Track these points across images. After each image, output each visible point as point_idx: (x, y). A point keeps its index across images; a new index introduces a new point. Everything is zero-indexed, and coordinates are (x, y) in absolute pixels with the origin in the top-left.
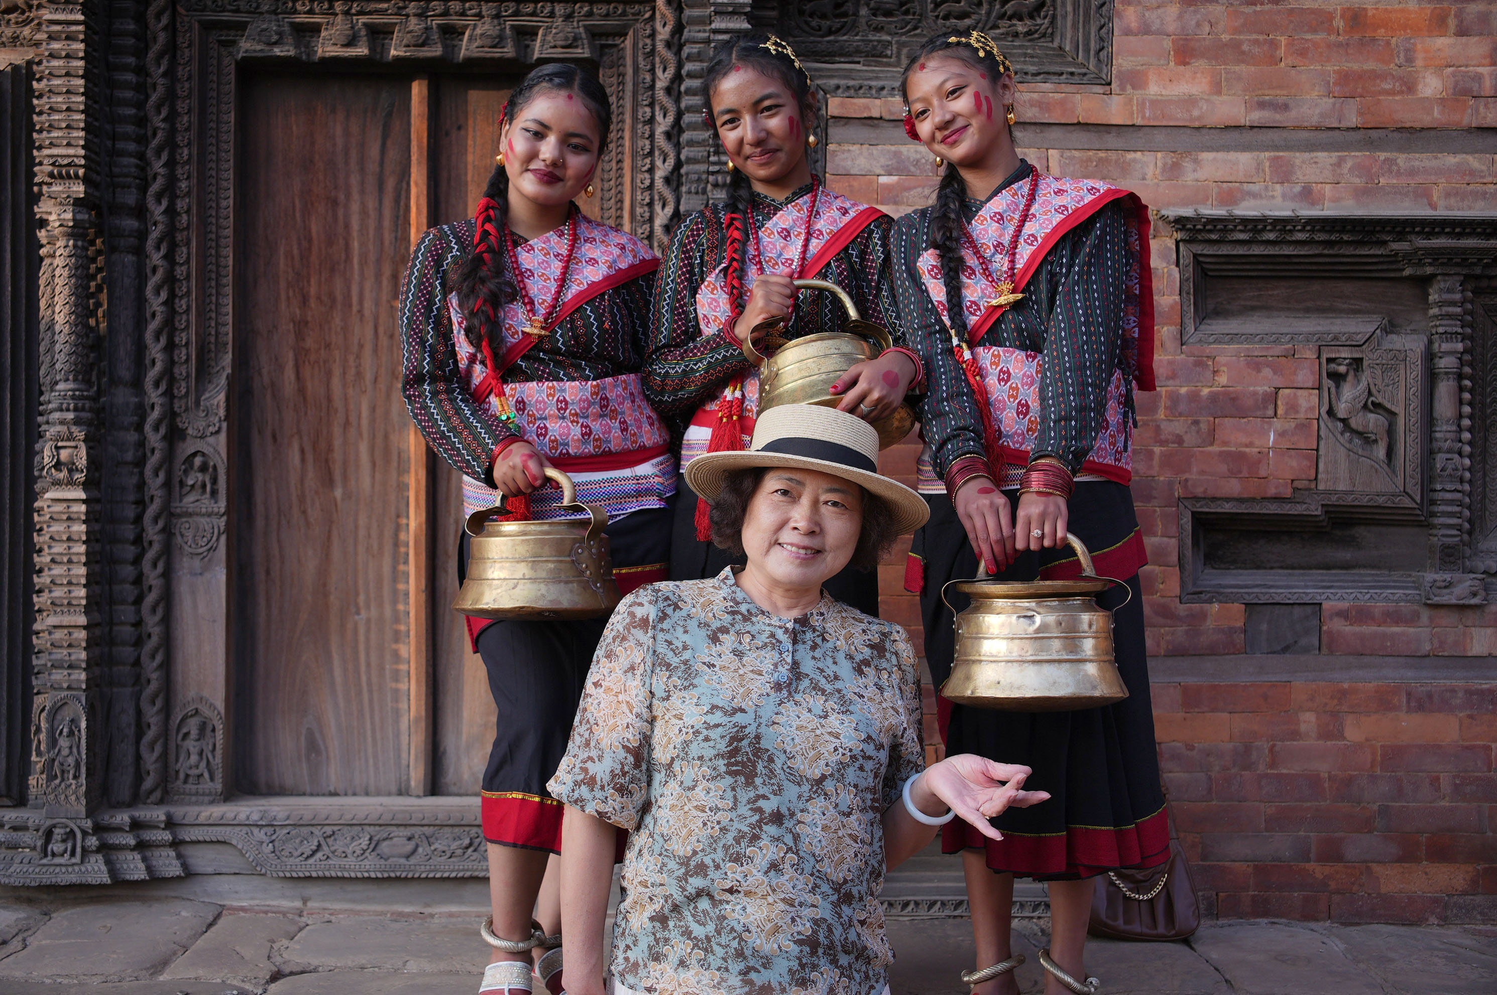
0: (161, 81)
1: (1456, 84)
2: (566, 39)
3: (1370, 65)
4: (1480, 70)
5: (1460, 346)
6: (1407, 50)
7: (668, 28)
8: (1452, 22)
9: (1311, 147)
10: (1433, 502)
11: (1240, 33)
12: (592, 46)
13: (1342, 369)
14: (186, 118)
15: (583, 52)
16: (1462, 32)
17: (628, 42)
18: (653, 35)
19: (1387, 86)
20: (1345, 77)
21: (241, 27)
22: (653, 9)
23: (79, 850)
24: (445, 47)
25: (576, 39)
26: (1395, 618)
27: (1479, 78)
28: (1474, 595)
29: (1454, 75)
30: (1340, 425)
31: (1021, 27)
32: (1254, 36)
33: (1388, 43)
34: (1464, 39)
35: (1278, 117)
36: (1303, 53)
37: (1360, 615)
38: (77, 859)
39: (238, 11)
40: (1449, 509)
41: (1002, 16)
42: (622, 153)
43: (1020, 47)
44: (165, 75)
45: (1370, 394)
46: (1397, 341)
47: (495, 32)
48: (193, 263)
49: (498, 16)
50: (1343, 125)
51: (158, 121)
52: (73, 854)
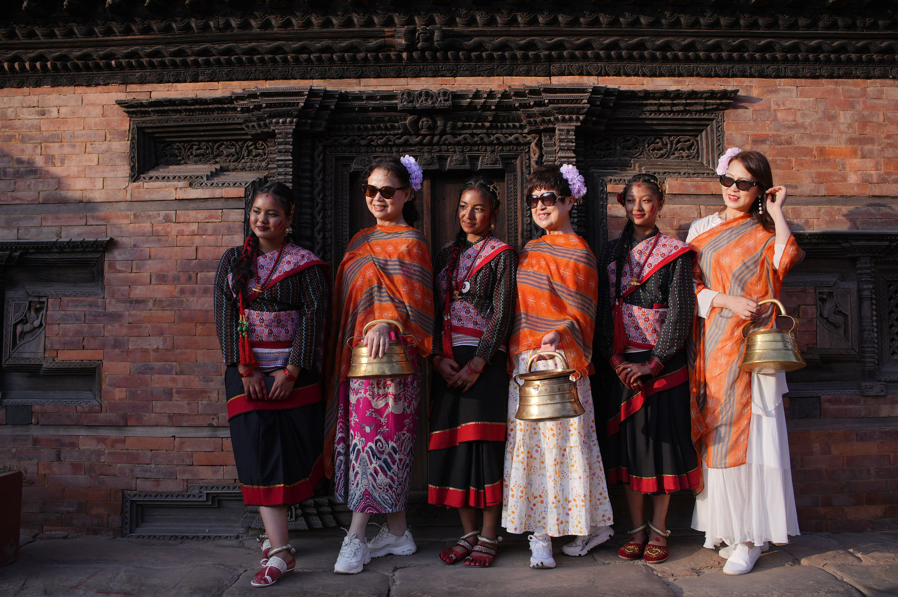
0: (320, 183)
1: (863, 177)
2: (492, 161)
3: (828, 170)
4: (871, 172)
5: (871, 286)
6: (843, 164)
7: (537, 156)
8: (859, 153)
9: (807, 204)
10: (863, 352)
11: (776, 156)
12: (503, 163)
13: (825, 296)
14: (329, 198)
15: (499, 166)
16: (863, 157)
17: (518, 162)
18: (529, 159)
19: (835, 178)
20: (819, 175)
21: (352, 159)
22: (529, 148)
23: (294, 515)
24: (440, 165)
25: (497, 160)
26: (850, 402)
27: (871, 175)
28: (882, 391)
29: (861, 174)
30: (825, 320)
31: (684, 154)
32: (782, 158)
33: (835, 161)
34: (864, 160)
35: (793, 191)
36: (801, 165)
37: (837, 401)
38: (294, 519)
39: (351, 152)
40: (870, 355)
41: (676, 150)
42: (517, 209)
43: (685, 162)
44: (321, 180)
45: (836, 307)
46: (845, 285)
47: (461, 158)
48: (333, 260)
49: (462, 152)
50: (820, 194)
51: (319, 200)
52: (291, 517)
